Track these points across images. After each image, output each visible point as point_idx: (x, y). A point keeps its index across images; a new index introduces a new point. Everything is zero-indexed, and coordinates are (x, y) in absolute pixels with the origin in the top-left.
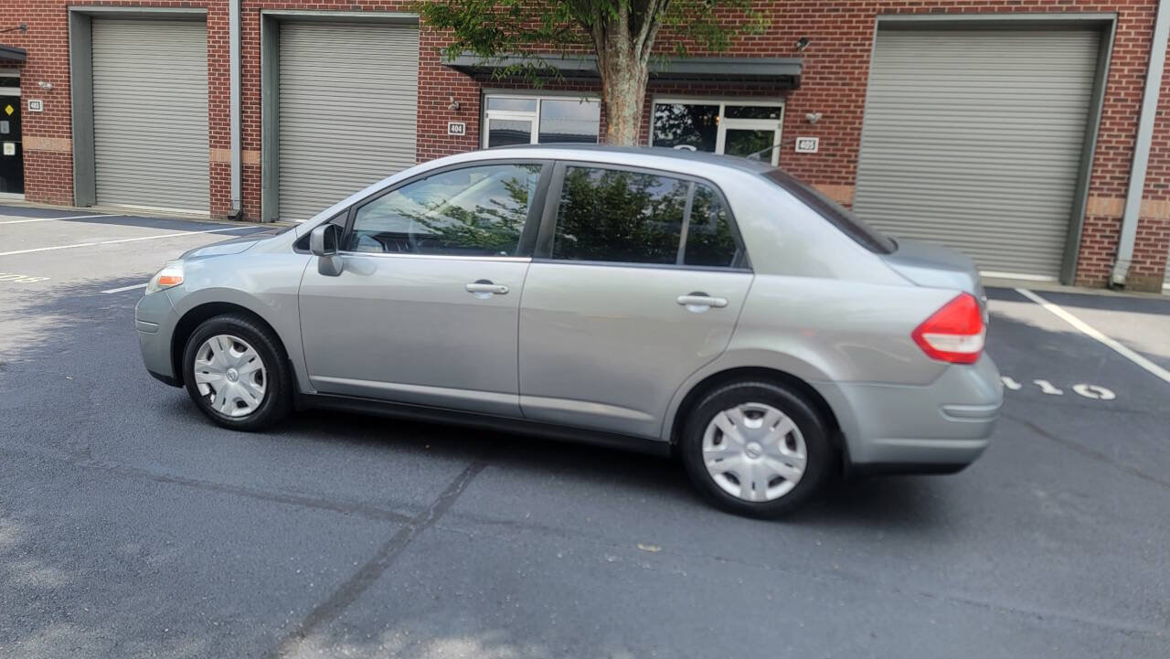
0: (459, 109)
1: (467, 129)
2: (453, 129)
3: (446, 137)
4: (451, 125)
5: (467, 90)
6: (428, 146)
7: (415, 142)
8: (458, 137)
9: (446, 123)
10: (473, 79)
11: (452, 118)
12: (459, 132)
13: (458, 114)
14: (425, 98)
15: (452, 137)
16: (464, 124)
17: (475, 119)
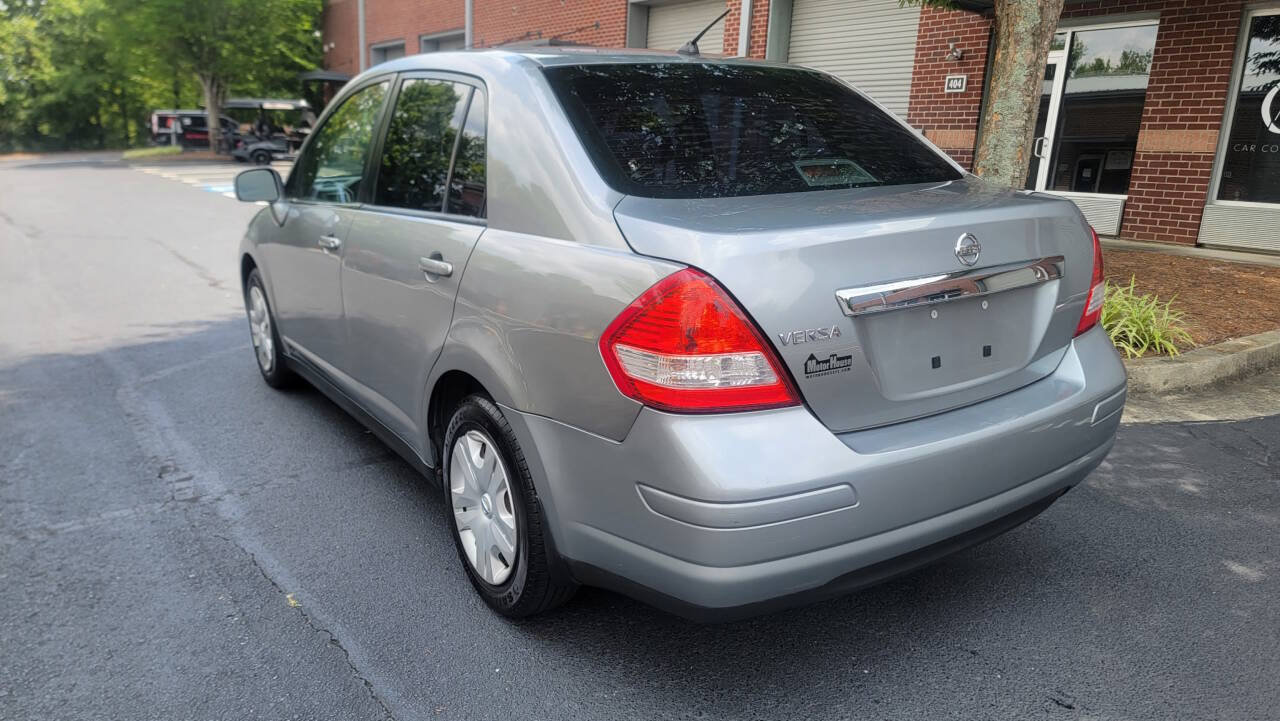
0: (962, 58)
1: (968, 83)
2: (951, 85)
3: (943, 96)
4: (950, 80)
5: (976, 32)
6: (921, 109)
7: (907, 105)
8: (956, 94)
9: (944, 78)
10: (983, 17)
11: (952, 71)
12: (958, 88)
13: (960, 64)
14: (924, 49)
15: (949, 95)
16: (965, 77)
17: (979, 70)
